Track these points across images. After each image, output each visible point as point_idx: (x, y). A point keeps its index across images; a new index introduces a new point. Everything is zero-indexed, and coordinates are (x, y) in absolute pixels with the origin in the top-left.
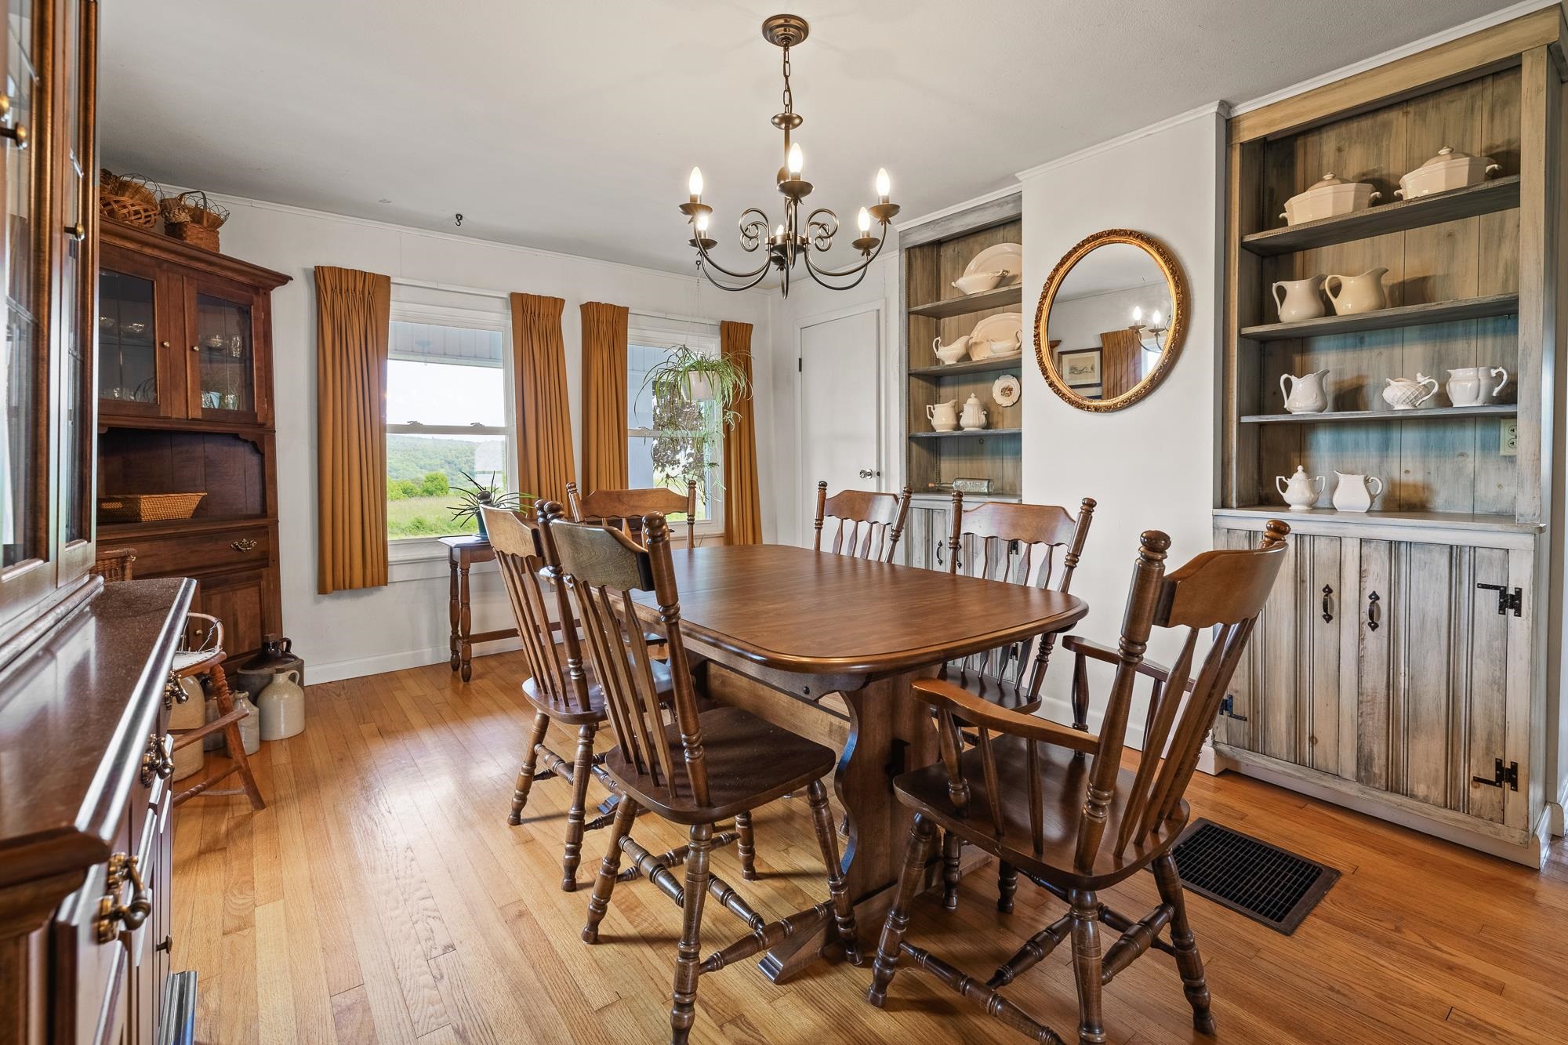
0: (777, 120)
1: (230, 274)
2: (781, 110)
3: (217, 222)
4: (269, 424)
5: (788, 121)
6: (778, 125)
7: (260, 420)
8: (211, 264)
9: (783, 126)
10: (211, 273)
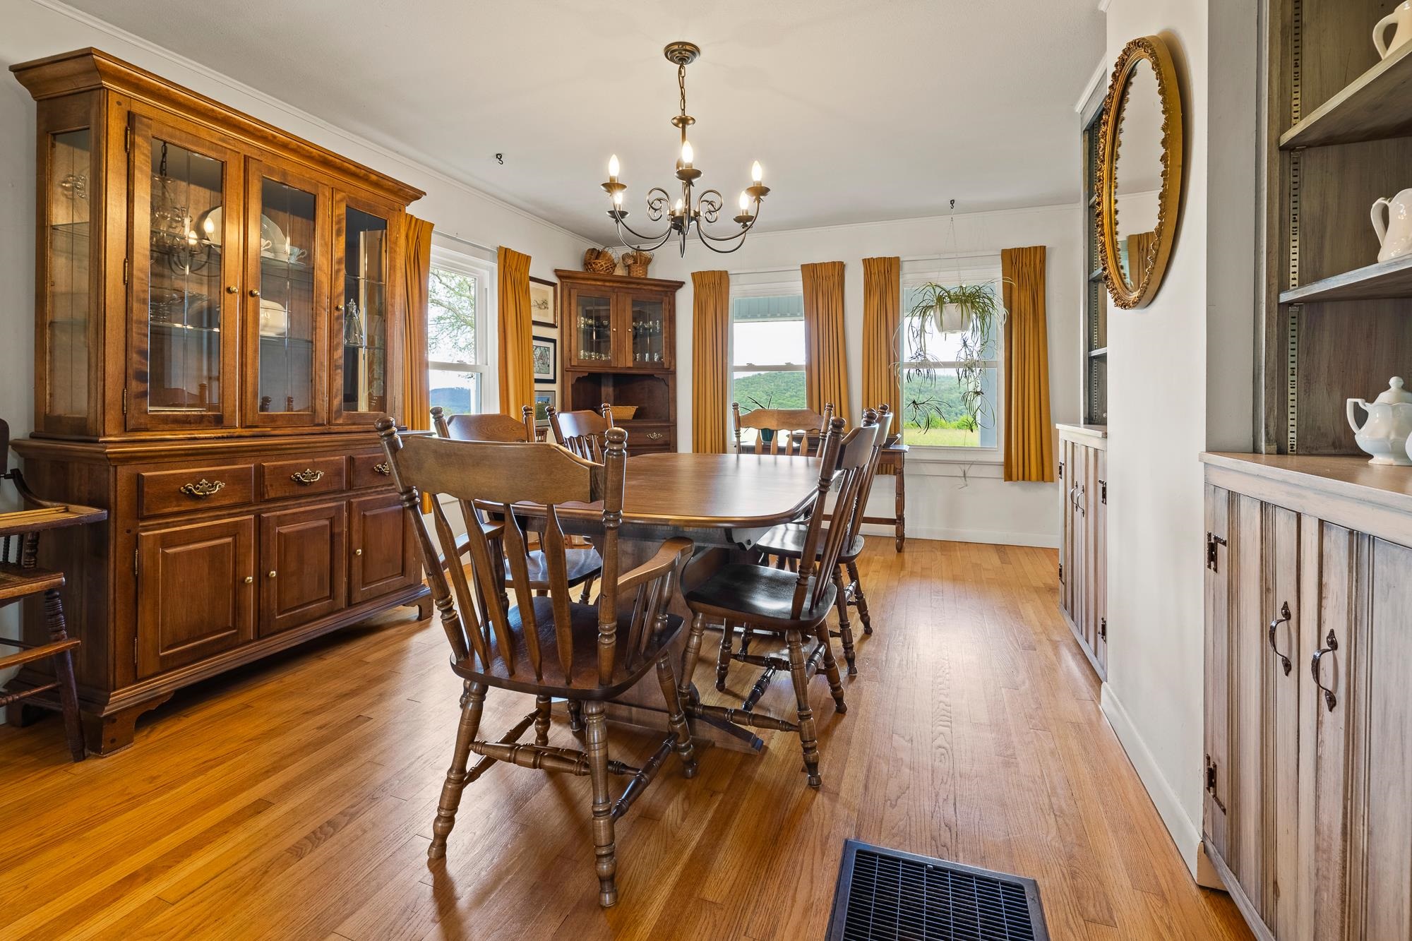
0: (675, 121)
1: (650, 287)
2: (679, 114)
3: (648, 261)
4: (672, 369)
5: (683, 121)
6: (676, 125)
7: (666, 366)
8: (638, 284)
9: (681, 125)
10: (640, 289)
